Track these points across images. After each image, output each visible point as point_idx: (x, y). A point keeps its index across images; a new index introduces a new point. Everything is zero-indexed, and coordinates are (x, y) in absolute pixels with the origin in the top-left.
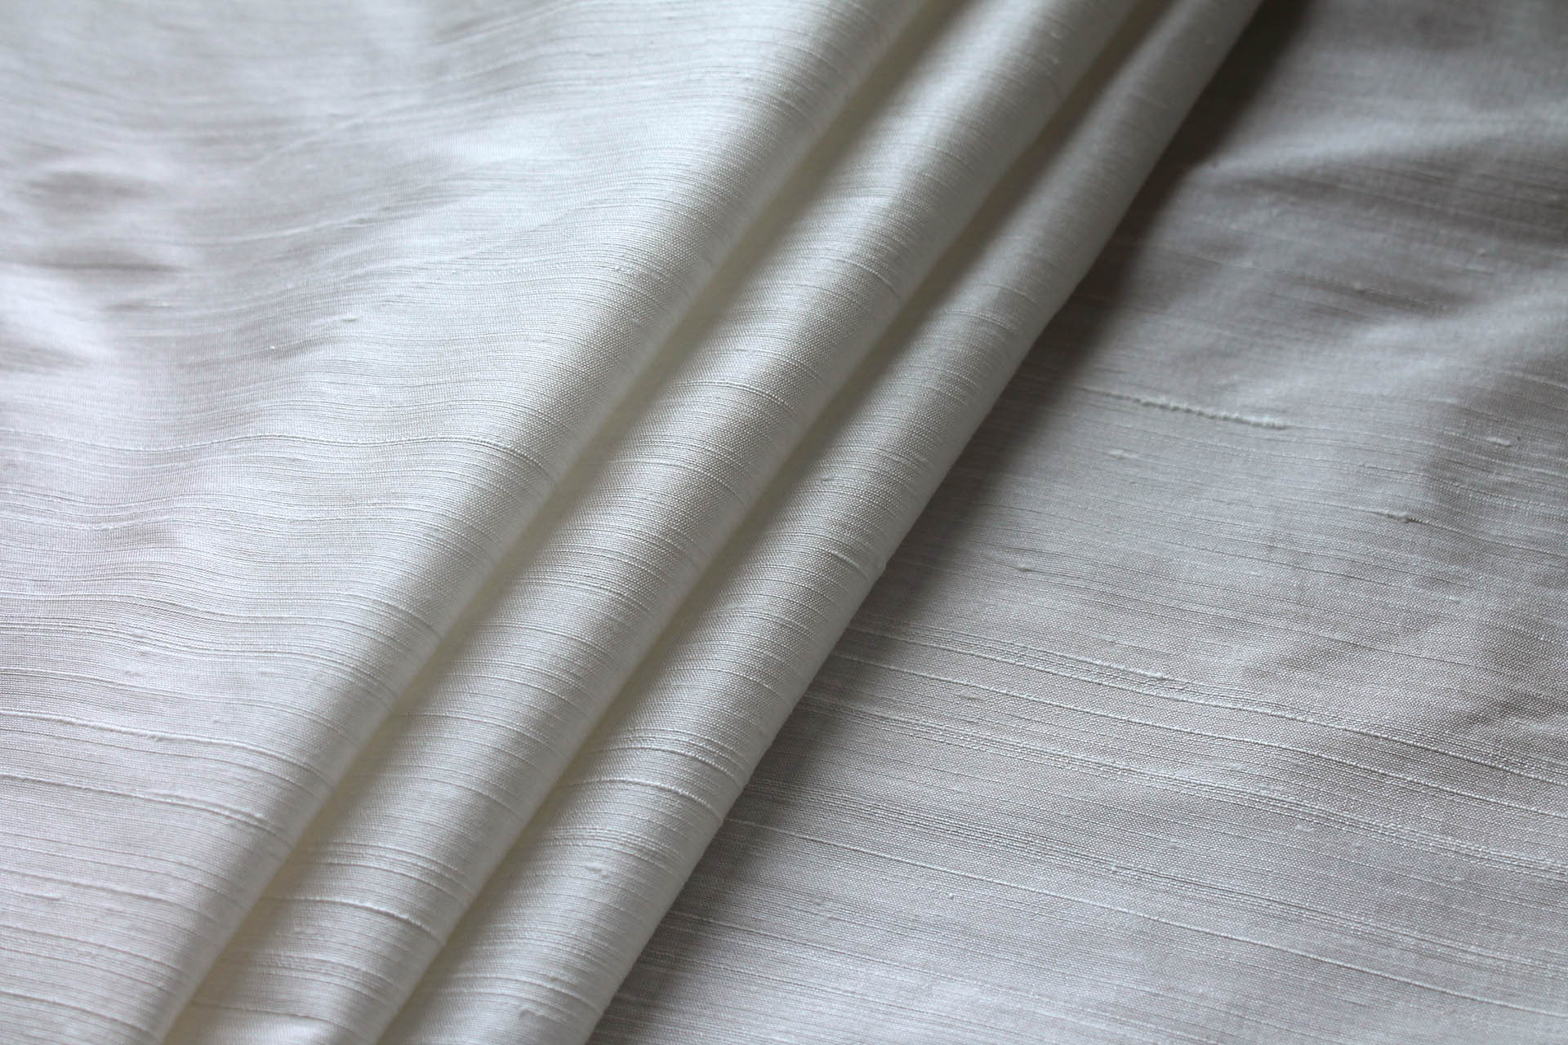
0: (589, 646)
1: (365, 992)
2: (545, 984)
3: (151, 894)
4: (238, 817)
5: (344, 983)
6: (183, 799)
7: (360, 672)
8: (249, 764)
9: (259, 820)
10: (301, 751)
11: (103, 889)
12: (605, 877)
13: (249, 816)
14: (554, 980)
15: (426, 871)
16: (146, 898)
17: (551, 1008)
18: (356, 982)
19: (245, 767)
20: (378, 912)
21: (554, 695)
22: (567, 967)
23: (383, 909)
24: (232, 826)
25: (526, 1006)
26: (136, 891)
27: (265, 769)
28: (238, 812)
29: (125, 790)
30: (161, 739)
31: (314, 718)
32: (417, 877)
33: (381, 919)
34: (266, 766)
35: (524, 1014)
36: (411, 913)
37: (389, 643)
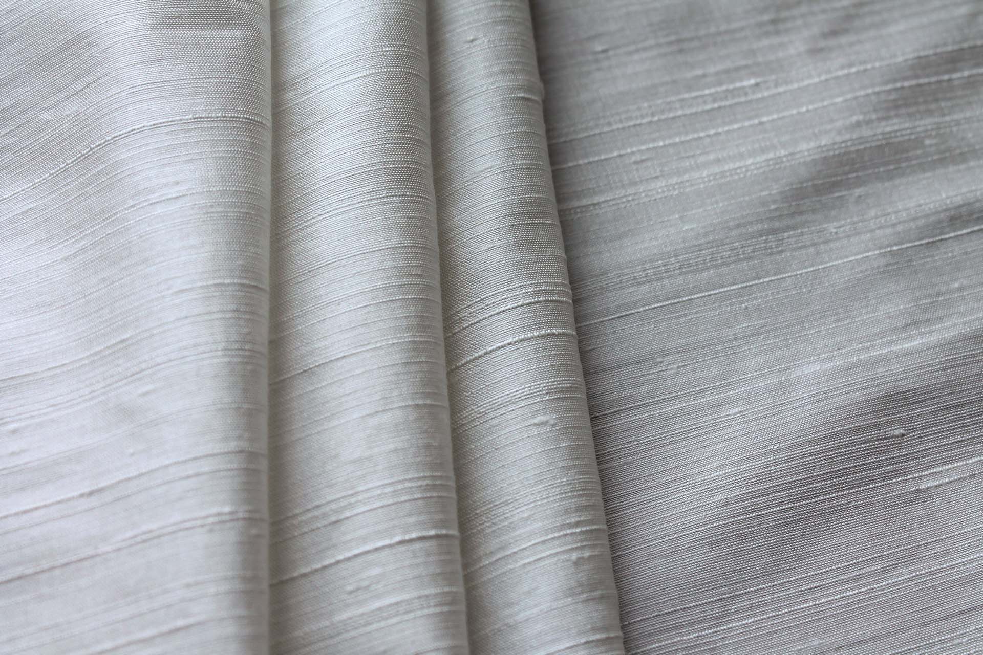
0: (411, 246)
1: (446, 609)
2: (574, 531)
3: (180, 623)
4: (211, 520)
5: (426, 612)
6: (150, 531)
7: (229, 350)
8: (191, 472)
9: (231, 513)
10: (226, 439)
11: (130, 644)
12: (554, 425)
13: (219, 514)
14: (578, 524)
15: (422, 488)
16: (178, 630)
17: (590, 546)
18: (436, 606)
19: (188, 477)
20: (411, 541)
21: (414, 298)
22: (579, 509)
23: (414, 535)
24: (211, 531)
25: (574, 556)
26: (165, 628)
27: (206, 469)
28: (207, 517)
29: (90, 551)
30: (91, 494)
31: (219, 406)
32: (419, 496)
33: (418, 546)
34: (206, 466)
35: (577, 563)
36: (435, 527)
37: (236, 315)
